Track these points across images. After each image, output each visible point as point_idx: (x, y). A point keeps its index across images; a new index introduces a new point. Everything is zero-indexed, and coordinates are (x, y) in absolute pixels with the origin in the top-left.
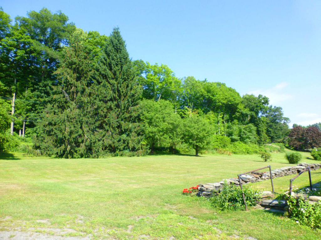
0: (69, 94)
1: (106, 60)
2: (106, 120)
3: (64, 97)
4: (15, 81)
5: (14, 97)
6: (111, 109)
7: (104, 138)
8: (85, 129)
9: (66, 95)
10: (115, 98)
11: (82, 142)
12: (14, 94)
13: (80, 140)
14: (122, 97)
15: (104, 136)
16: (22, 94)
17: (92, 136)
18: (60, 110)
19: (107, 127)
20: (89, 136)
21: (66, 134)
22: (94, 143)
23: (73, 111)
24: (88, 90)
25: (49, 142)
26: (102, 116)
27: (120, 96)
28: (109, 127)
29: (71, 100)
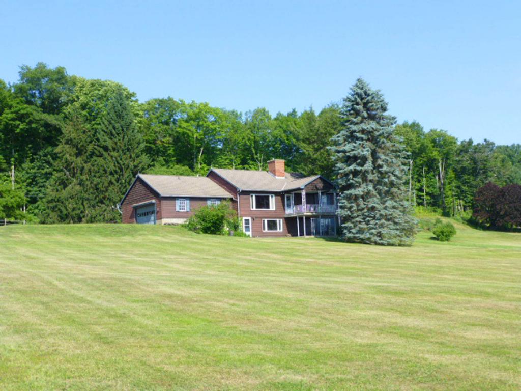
0: (69, 170)
1: (107, 128)
2: (107, 194)
3: (65, 174)
4: (13, 152)
5: (13, 170)
6: (111, 183)
7: (105, 213)
8: (86, 206)
9: (67, 173)
10: (116, 171)
11: (84, 217)
12: (13, 167)
13: (82, 215)
14: (124, 170)
15: (105, 210)
16: (21, 166)
17: (93, 211)
18: (62, 186)
19: (107, 202)
20: (90, 212)
21: (70, 210)
22: (94, 218)
23: (74, 187)
24: (87, 166)
25: (54, 218)
26: (103, 191)
27: (121, 170)
28: (110, 202)
29: (72, 177)
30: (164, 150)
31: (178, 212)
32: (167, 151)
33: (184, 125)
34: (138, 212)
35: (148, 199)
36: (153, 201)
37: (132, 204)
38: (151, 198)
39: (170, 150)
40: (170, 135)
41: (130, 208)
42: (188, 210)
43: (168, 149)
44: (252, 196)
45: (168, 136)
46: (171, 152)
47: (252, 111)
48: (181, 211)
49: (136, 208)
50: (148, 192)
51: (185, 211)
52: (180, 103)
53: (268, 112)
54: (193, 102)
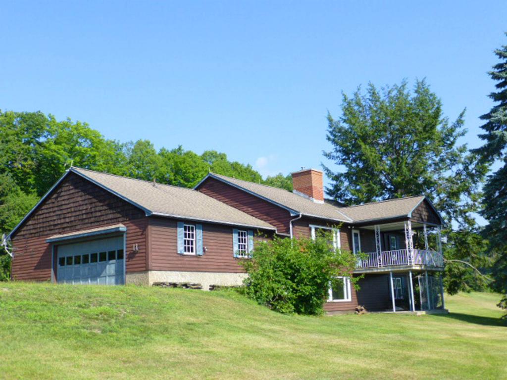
30: (23, 177)
31: (182, 255)
32: (26, 179)
33: (53, 147)
34: (60, 255)
35: (98, 222)
36: (122, 227)
37: (48, 235)
38: (115, 221)
39: (30, 178)
40: (32, 159)
41: (38, 246)
42: (201, 252)
43: (28, 176)
44: (310, 229)
45: (29, 158)
46: (31, 181)
47: (135, 141)
48: (187, 253)
49: (56, 246)
50: (100, 206)
51: (194, 254)
52: (49, 119)
53: (152, 145)
54: (69, 119)
